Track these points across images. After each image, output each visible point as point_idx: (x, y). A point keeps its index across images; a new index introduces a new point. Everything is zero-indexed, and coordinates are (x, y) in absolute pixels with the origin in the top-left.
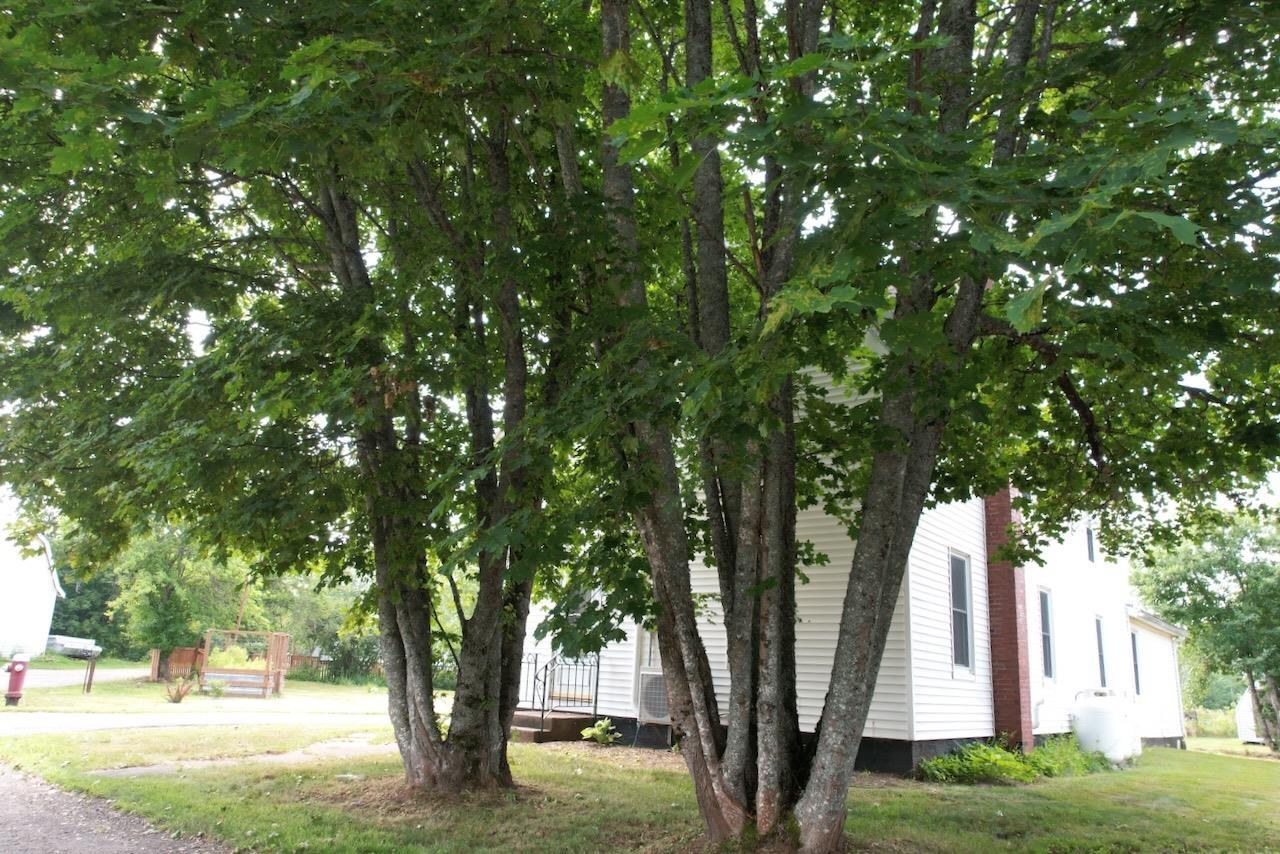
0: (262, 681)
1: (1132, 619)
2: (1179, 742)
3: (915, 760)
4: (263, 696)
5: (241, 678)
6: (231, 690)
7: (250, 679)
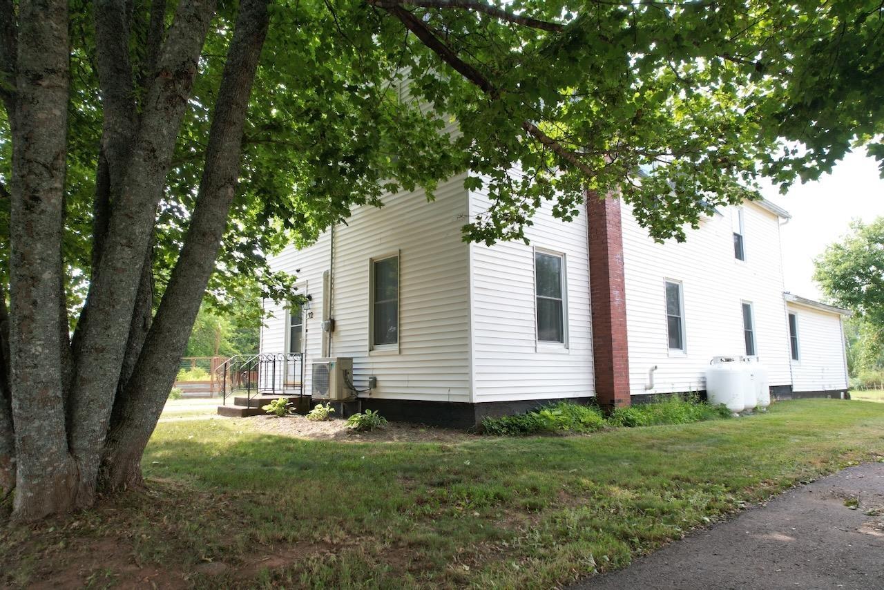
0: (209, 387)
1: (789, 303)
2: (842, 393)
3: (477, 417)
4: (211, 397)
5: (196, 386)
6: (183, 394)
7: (202, 387)
